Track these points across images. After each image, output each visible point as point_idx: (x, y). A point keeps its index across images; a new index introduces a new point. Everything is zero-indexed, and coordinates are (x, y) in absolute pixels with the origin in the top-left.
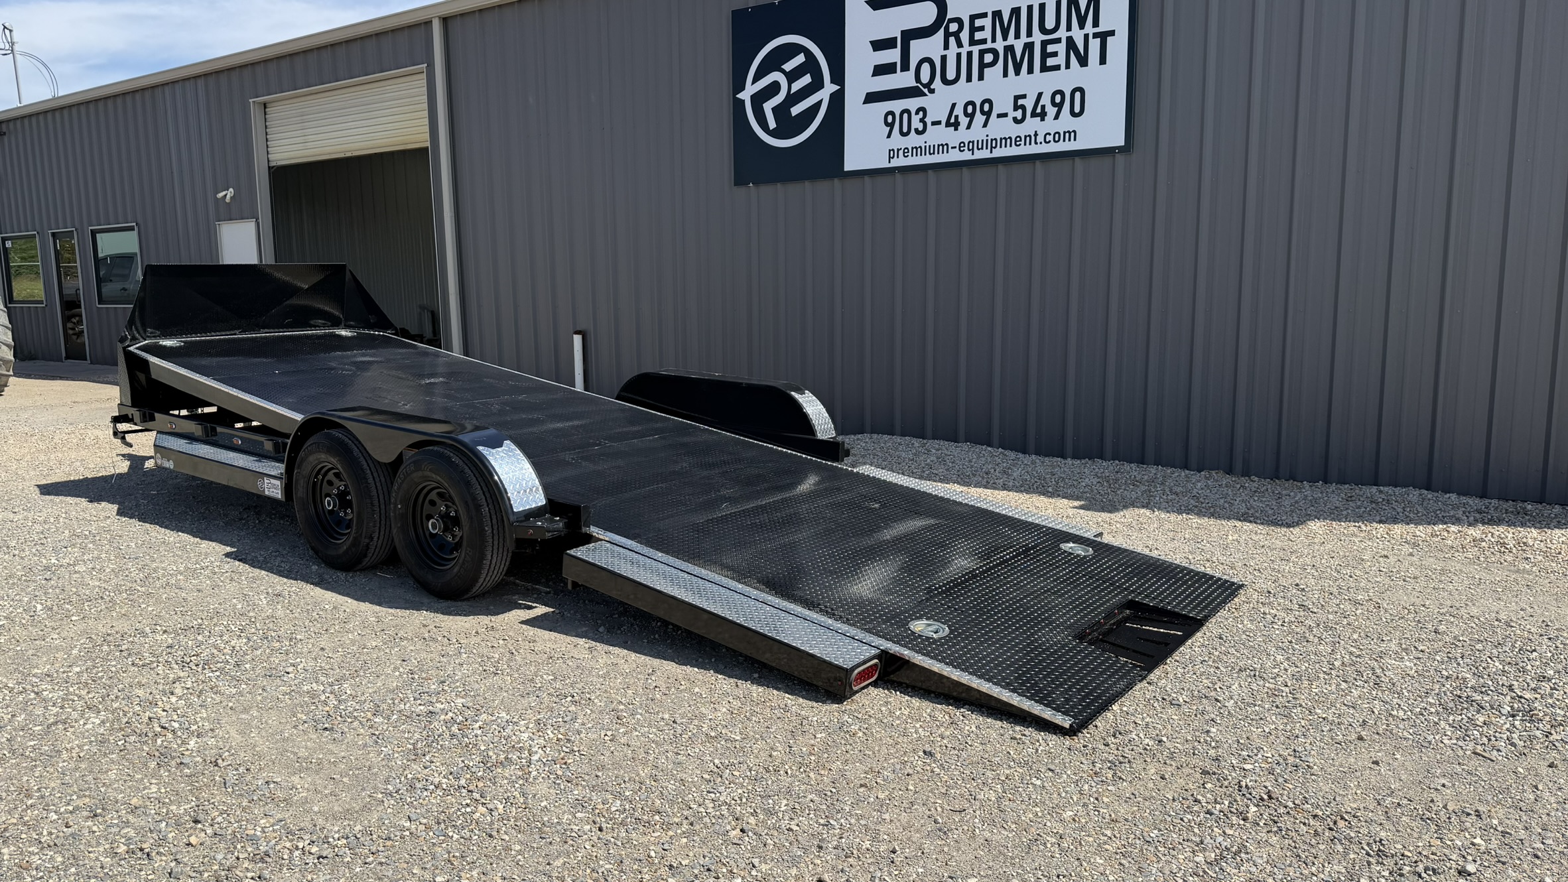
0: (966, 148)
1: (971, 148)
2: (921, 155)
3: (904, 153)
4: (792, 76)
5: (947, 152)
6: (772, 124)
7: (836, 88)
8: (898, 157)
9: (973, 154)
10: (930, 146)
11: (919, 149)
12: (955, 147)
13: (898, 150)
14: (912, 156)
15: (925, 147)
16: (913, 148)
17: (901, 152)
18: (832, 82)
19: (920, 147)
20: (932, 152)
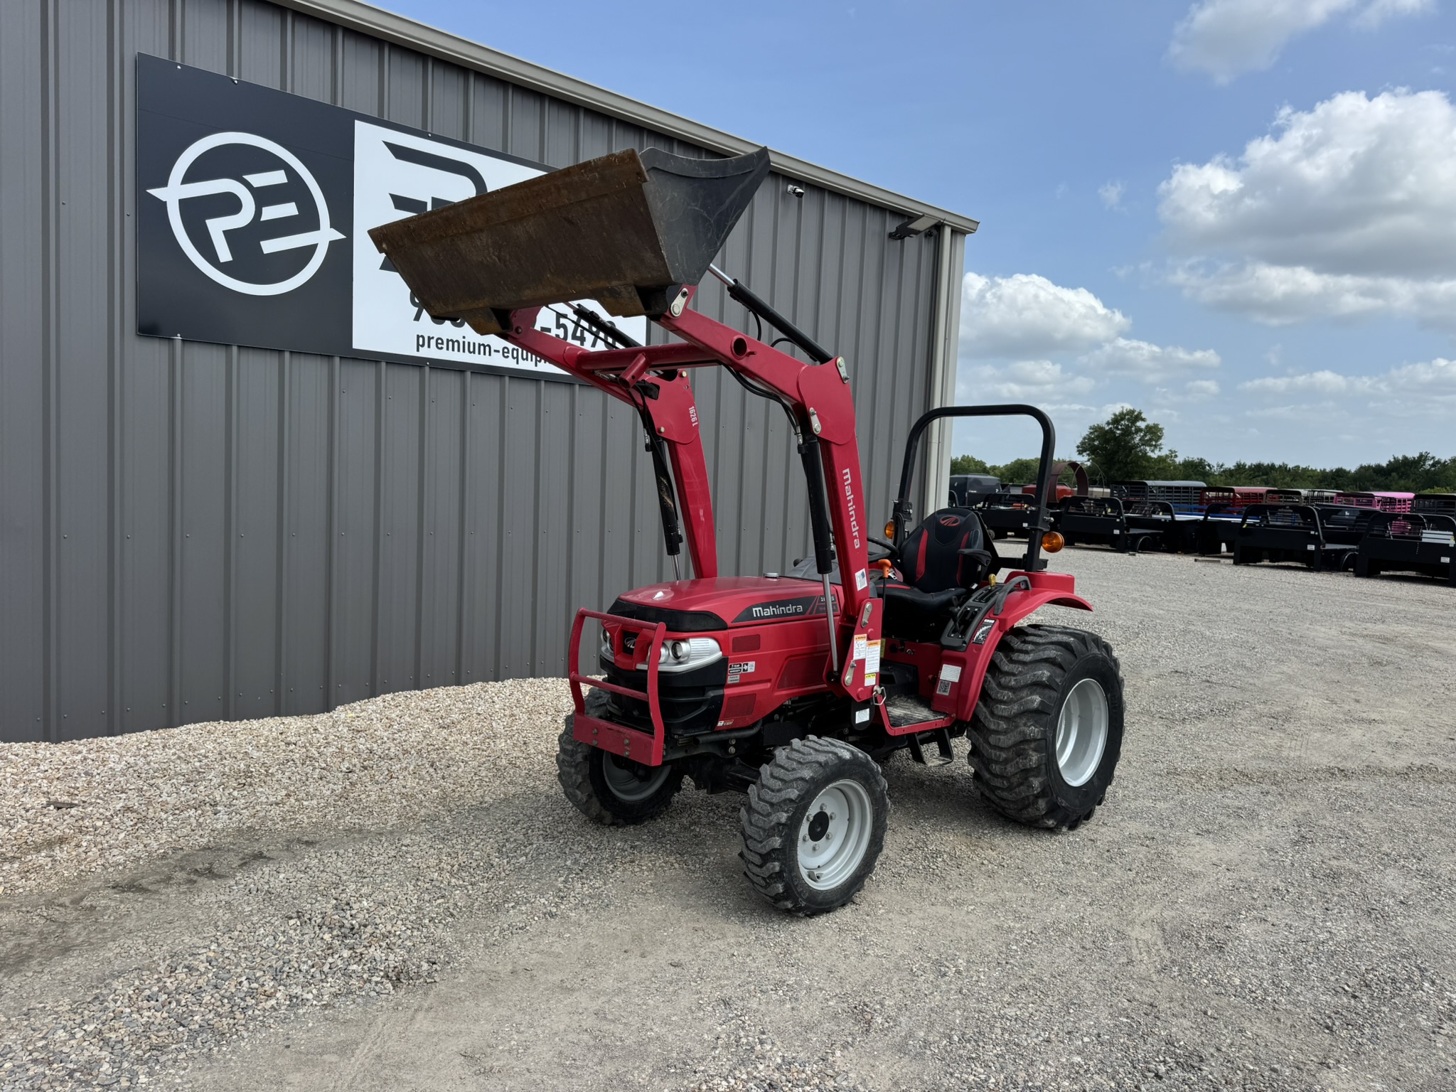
0: (510, 355)
1: (515, 355)
2: (459, 351)
3: (437, 344)
4: (264, 197)
5: (490, 355)
6: (225, 255)
7: (341, 236)
8: (429, 346)
9: (517, 363)
10: (469, 343)
11: (456, 344)
12: (498, 351)
13: (430, 339)
14: (448, 349)
15: (464, 342)
16: (448, 341)
17: (433, 342)
18: (332, 226)
19: (458, 341)
20: (472, 350)
